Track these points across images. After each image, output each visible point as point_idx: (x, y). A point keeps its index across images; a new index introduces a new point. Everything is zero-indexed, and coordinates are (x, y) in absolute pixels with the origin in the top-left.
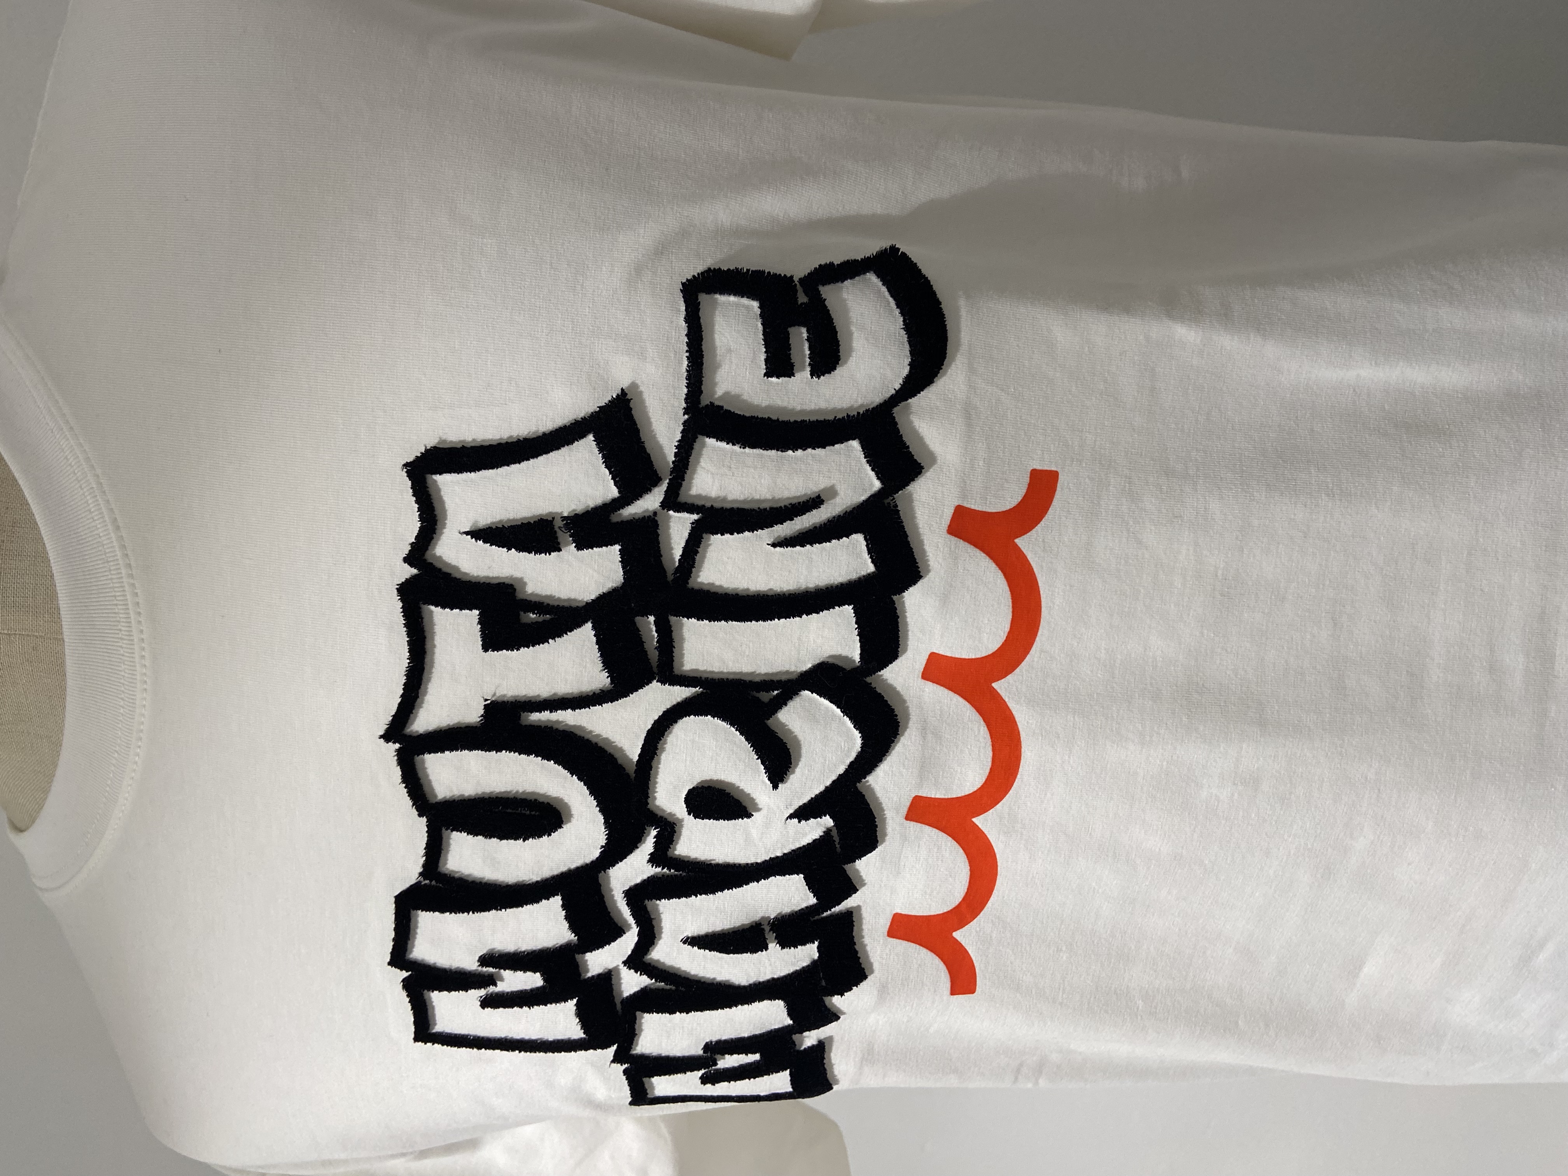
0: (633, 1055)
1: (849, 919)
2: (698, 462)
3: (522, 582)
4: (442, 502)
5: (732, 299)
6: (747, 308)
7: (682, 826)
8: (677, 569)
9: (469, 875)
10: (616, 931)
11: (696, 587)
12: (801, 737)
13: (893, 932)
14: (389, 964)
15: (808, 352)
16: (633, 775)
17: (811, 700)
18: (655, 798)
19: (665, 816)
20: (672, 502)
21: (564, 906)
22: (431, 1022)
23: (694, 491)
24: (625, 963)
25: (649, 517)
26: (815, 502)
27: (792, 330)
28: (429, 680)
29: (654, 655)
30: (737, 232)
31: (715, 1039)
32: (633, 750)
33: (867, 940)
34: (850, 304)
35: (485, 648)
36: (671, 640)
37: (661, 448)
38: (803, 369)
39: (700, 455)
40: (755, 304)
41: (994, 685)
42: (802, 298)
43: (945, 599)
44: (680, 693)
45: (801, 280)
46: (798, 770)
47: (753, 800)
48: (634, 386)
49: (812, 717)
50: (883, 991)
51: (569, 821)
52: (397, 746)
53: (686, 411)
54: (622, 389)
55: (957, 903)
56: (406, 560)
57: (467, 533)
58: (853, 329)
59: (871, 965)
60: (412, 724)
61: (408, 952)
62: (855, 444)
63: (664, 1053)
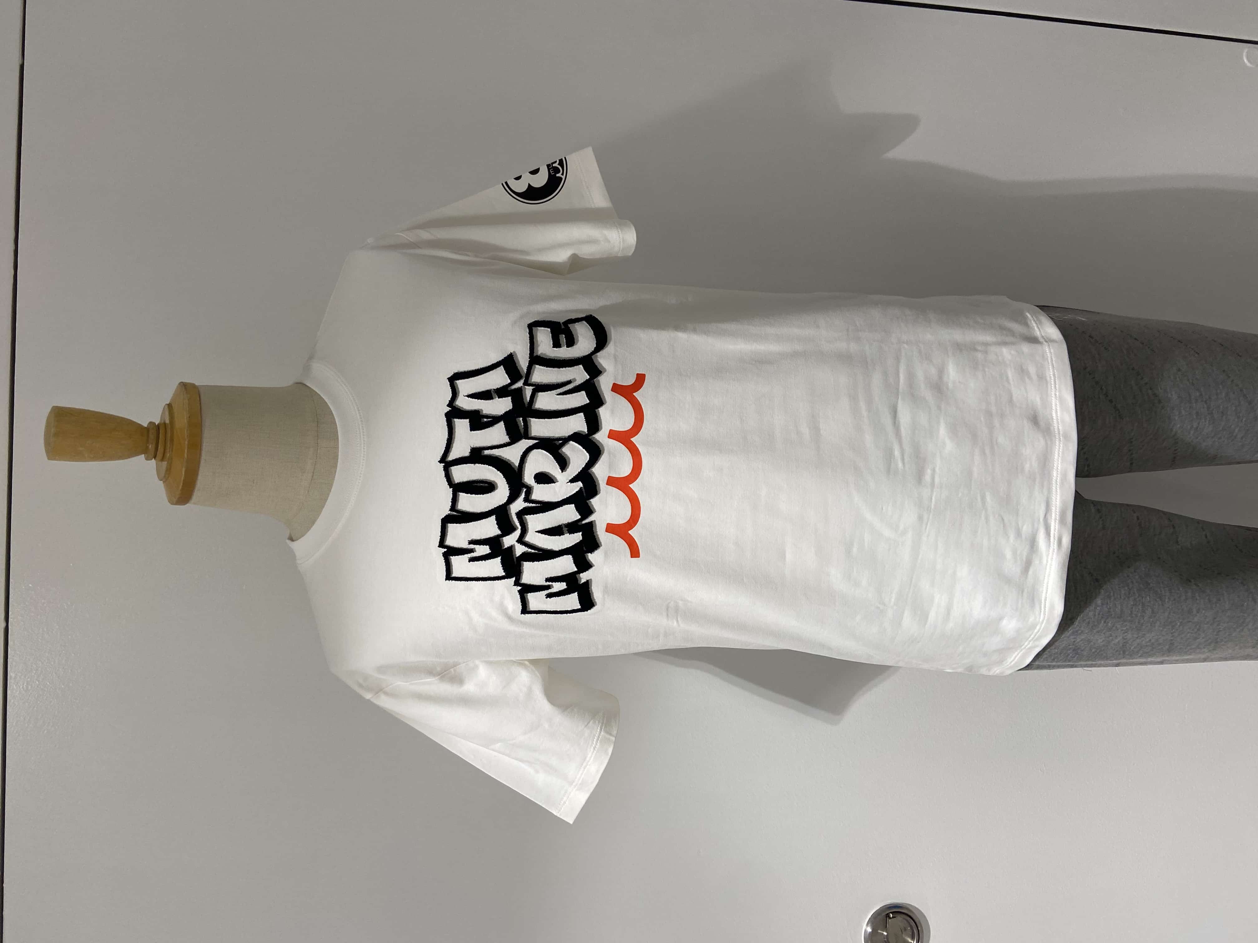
0: (521, 583)
1: (591, 525)
2: (534, 372)
3: (482, 410)
4: (458, 389)
5: (542, 328)
6: (547, 330)
7: (533, 489)
8: (529, 403)
9: (465, 510)
10: (514, 529)
11: (534, 409)
12: (570, 457)
13: (607, 530)
14: (438, 547)
15: (565, 341)
16: (517, 470)
17: (572, 445)
18: (524, 479)
19: (528, 485)
20: (526, 383)
21: (496, 520)
22: (451, 572)
23: (533, 381)
24: (517, 541)
25: (520, 388)
26: (569, 382)
27: (560, 336)
28: (453, 443)
29: (522, 431)
30: (544, 313)
31: (549, 577)
32: (516, 462)
33: (599, 533)
34: (577, 329)
35: (471, 430)
36: (527, 425)
37: (522, 369)
38: (564, 346)
39: (534, 370)
40: (549, 329)
41: (631, 439)
42: (563, 327)
43: (612, 412)
44: (531, 442)
45: (562, 323)
46: (570, 467)
47: (556, 478)
48: (514, 352)
49: (573, 449)
50: (606, 554)
51: (497, 489)
52: (444, 464)
53: (530, 358)
54: (511, 353)
55: (628, 519)
56: (447, 406)
57: (466, 396)
58: (579, 335)
59: (601, 543)
60: (448, 458)
61: (444, 542)
62: (581, 366)
63: (532, 584)
